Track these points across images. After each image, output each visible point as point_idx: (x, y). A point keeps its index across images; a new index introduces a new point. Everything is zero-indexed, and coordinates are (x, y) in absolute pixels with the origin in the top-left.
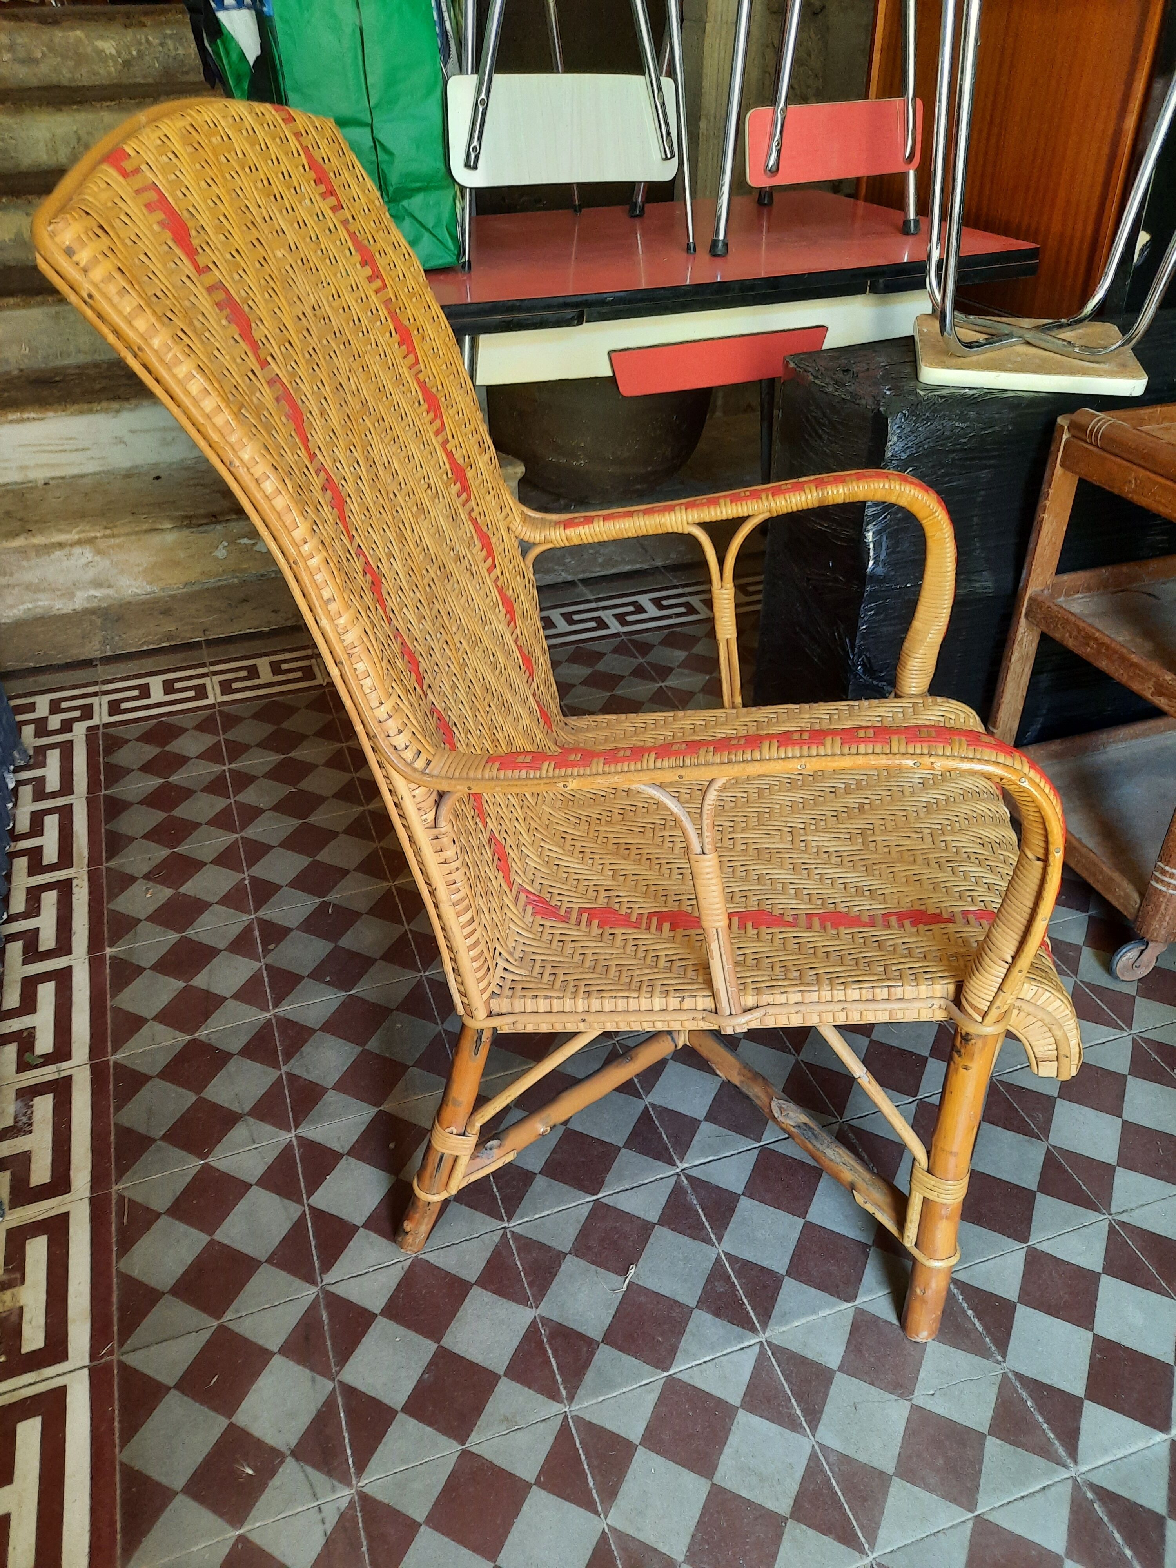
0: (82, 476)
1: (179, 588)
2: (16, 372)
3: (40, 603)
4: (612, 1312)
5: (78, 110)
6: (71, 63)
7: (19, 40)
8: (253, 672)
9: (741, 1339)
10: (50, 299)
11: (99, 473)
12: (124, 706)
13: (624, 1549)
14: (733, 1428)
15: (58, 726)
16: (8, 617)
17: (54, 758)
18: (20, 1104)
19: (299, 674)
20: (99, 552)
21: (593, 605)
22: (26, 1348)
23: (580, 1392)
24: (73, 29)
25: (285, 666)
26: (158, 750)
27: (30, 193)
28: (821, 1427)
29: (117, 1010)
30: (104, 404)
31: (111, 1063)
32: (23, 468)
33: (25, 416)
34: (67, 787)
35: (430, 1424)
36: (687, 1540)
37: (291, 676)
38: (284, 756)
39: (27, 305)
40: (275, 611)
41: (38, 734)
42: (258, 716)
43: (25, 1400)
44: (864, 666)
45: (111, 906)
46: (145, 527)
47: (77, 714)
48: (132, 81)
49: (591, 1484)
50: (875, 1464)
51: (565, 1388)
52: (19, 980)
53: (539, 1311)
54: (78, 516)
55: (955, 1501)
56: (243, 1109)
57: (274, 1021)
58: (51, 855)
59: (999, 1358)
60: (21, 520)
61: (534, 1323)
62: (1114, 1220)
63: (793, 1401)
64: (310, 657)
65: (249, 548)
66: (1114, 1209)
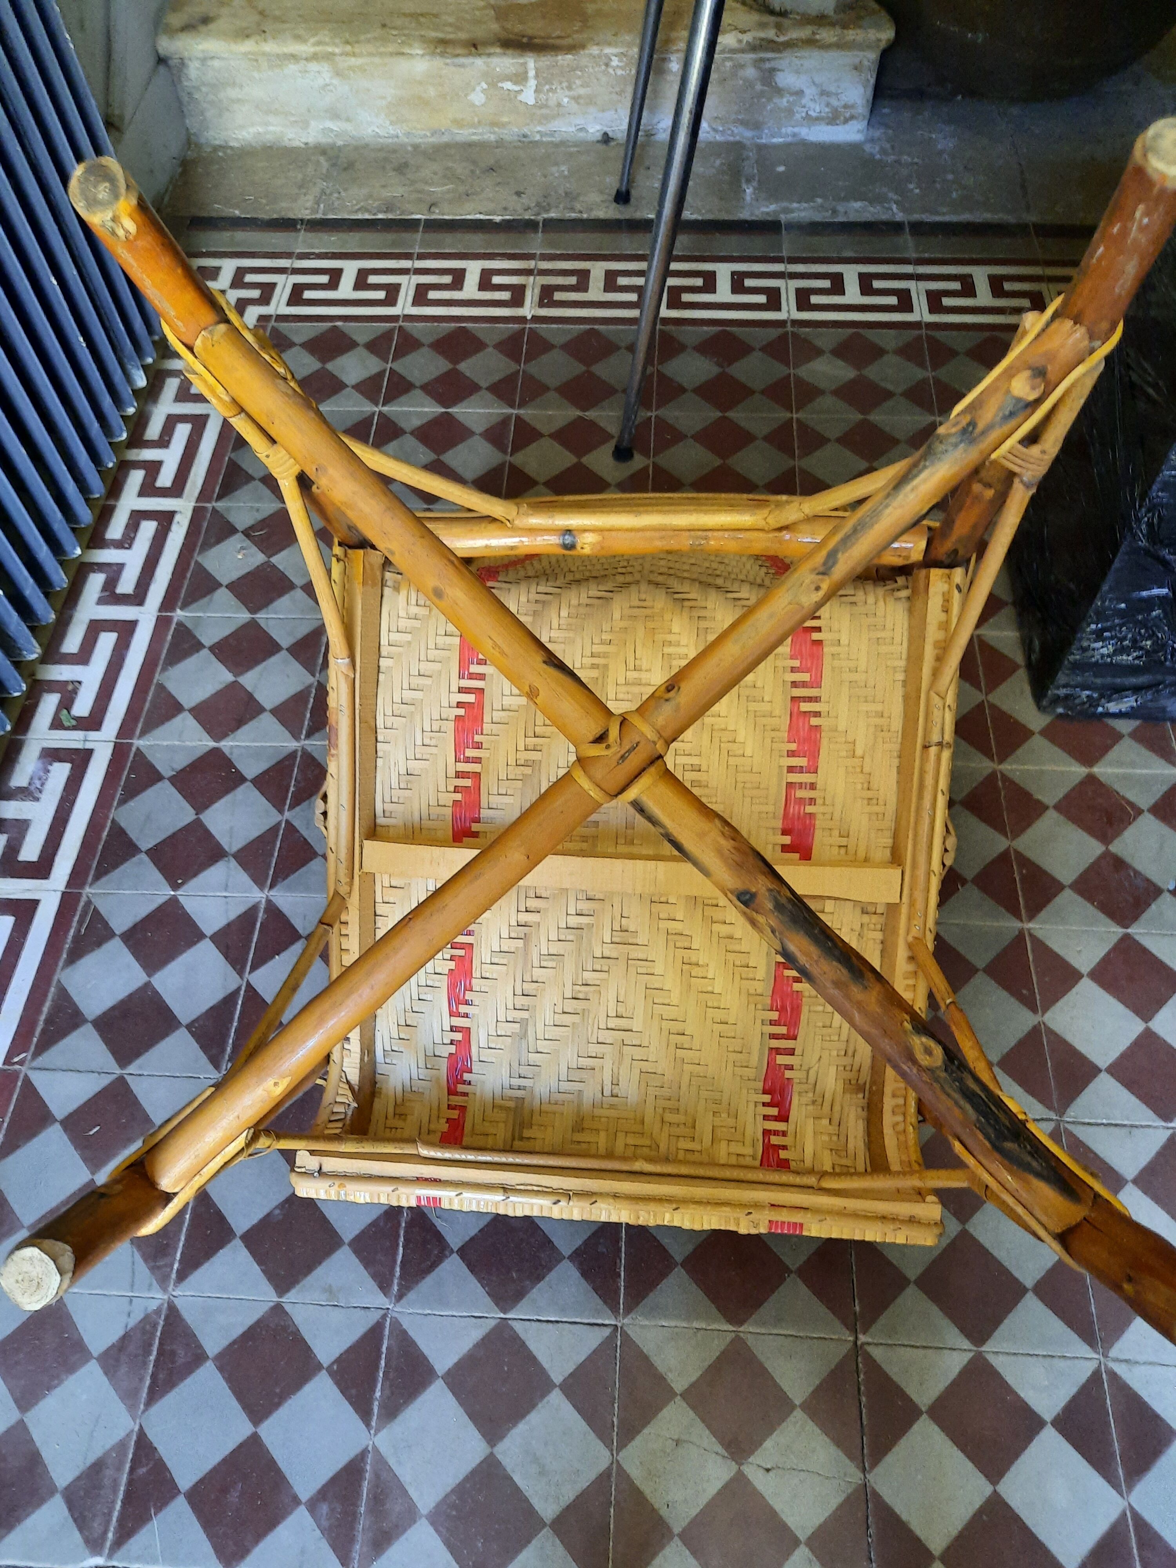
1: (426, 136)
3: (271, 128)
8: (457, 280)
9: (598, 1313)
12: (306, 295)
13: (377, 1475)
14: (540, 1405)
16: (237, 139)
18: (40, 765)
19: (506, 295)
21: (909, 269)
23: (411, 1295)
25: (496, 280)
26: (319, 365)
28: (630, 1447)
29: (161, 687)
31: (134, 749)
35: (259, 1263)
37: (497, 295)
38: (443, 410)
40: (518, 194)
42: (440, 345)
44: (1150, 525)
45: (200, 559)
47: (256, 293)
49: (378, 1394)
51: (399, 1285)
52: (87, 621)
54: (319, 20)
56: (230, 848)
57: (299, 754)
58: (166, 475)
59: (867, 1465)
60: (262, 13)
62: (1105, 1365)
63: (616, 1405)
64: (528, 272)
65: (511, 97)
66: (1113, 1353)
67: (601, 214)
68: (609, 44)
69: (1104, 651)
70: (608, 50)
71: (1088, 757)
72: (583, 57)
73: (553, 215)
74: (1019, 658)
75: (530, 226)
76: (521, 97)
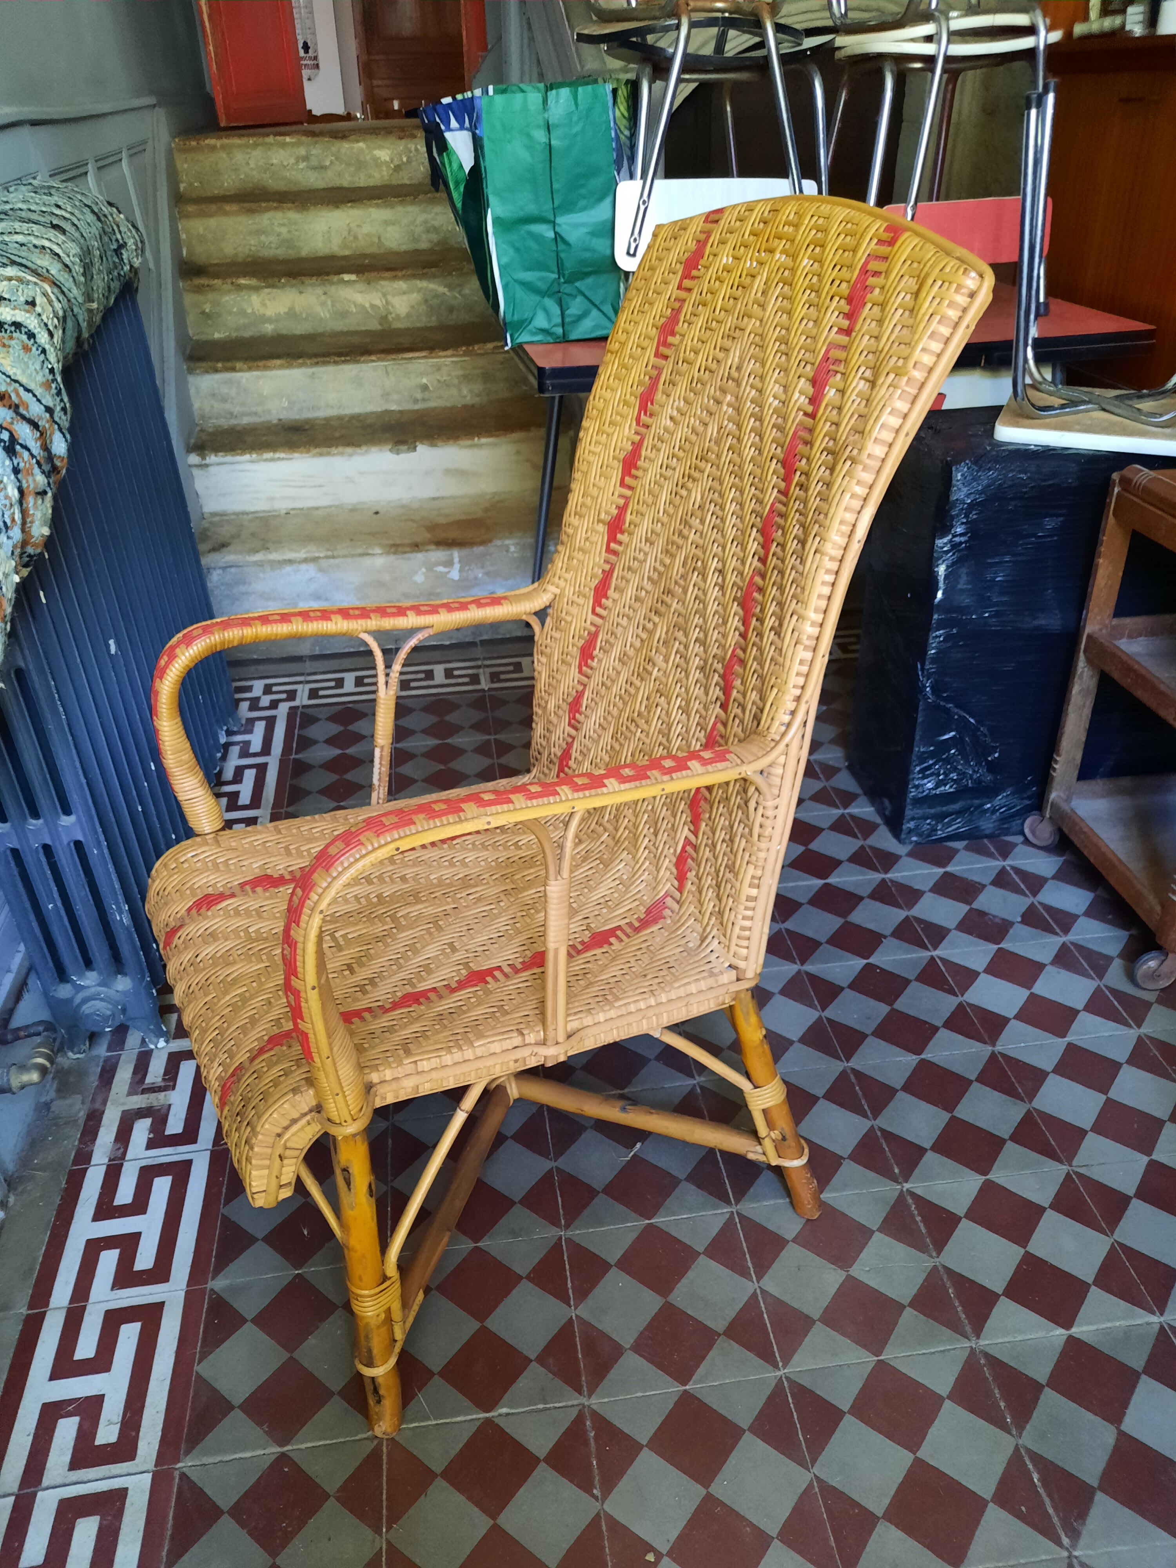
0: (317, 508)
2: (275, 422)
4: (615, 1173)
5: (352, 207)
6: (352, 169)
7: (314, 152)
8: (430, 675)
9: (717, 1207)
10: (308, 362)
11: (331, 506)
12: (321, 693)
13: (585, 1333)
15: (267, 704)
17: (260, 728)
19: (466, 680)
20: (321, 570)
22: (168, 1132)
23: (576, 1223)
24: (358, 141)
25: (456, 673)
26: (341, 728)
27: (305, 275)
28: (766, 1277)
30: (340, 449)
32: (272, 499)
33: (278, 455)
34: (266, 749)
36: (635, 1335)
37: (460, 680)
38: (440, 742)
39: (290, 366)
41: (252, 708)
42: (426, 709)
43: (162, 1164)
46: (360, 551)
47: (284, 696)
48: (400, 182)
49: (569, 1285)
50: (805, 1311)
51: (565, 1219)
53: (556, 1164)
54: (308, 539)
55: (864, 1346)
58: (245, 798)
59: (934, 1254)
61: (551, 1170)
62: (1073, 1170)
63: (748, 1256)
64: (479, 667)
65: (443, 575)
66: (1074, 1163)
67: (519, 634)
68: (507, 538)
69: (930, 786)
70: (507, 542)
71: (941, 862)
72: (491, 548)
73: (485, 637)
74: (878, 820)
75: (472, 644)
76: (449, 576)
